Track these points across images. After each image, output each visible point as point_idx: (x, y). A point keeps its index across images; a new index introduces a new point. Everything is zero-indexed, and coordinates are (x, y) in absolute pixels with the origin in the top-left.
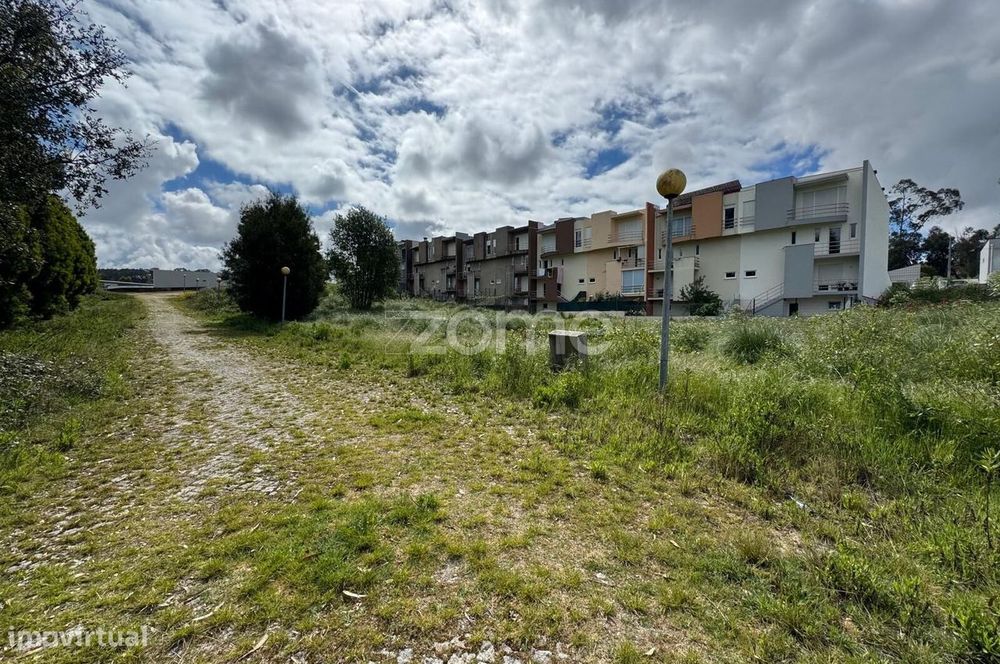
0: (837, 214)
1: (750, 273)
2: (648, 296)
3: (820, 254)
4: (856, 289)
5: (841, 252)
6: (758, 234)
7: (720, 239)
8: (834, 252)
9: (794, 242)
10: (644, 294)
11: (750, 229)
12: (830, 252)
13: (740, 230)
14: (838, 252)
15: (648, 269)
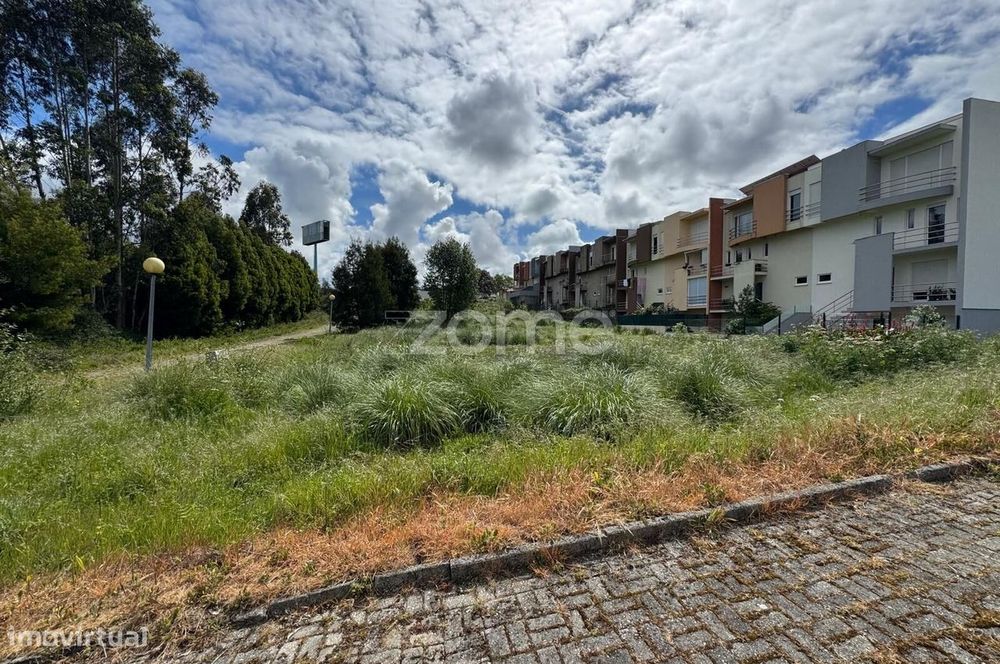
0: (939, 185)
1: (826, 278)
2: (710, 308)
3: (902, 247)
4: (953, 297)
5: (947, 240)
6: (828, 224)
7: (784, 235)
8: (937, 241)
9: (879, 231)
10: (706, 305)
11: (816, 220)
12: (930, 242)
13: (807, 222)
14: (942, 240)
15: (711, 276)
